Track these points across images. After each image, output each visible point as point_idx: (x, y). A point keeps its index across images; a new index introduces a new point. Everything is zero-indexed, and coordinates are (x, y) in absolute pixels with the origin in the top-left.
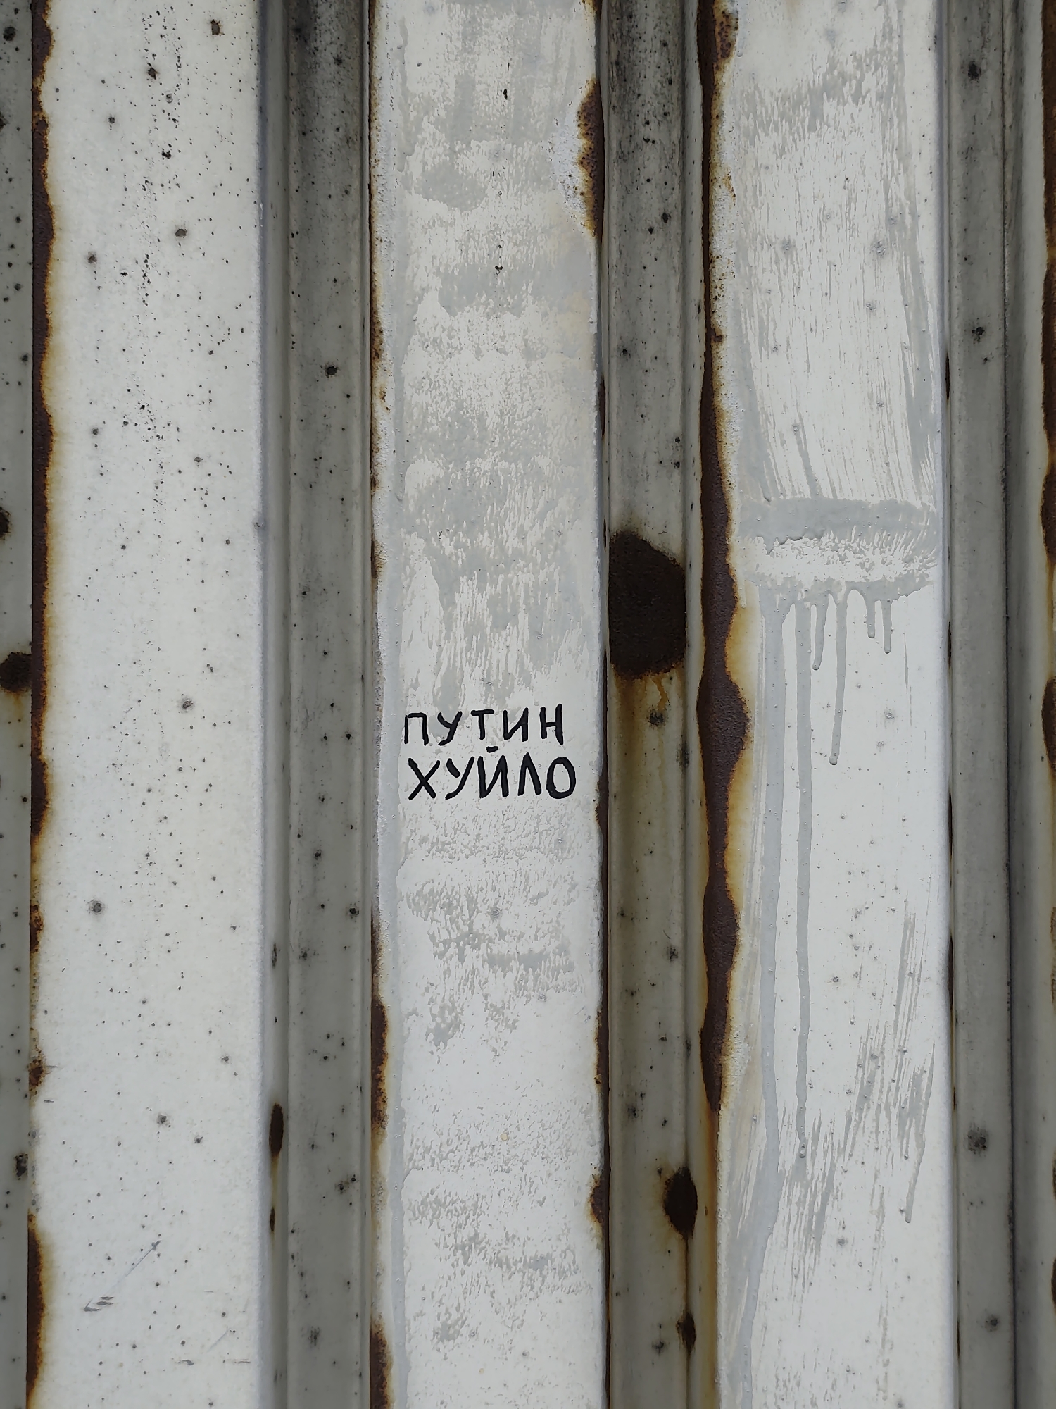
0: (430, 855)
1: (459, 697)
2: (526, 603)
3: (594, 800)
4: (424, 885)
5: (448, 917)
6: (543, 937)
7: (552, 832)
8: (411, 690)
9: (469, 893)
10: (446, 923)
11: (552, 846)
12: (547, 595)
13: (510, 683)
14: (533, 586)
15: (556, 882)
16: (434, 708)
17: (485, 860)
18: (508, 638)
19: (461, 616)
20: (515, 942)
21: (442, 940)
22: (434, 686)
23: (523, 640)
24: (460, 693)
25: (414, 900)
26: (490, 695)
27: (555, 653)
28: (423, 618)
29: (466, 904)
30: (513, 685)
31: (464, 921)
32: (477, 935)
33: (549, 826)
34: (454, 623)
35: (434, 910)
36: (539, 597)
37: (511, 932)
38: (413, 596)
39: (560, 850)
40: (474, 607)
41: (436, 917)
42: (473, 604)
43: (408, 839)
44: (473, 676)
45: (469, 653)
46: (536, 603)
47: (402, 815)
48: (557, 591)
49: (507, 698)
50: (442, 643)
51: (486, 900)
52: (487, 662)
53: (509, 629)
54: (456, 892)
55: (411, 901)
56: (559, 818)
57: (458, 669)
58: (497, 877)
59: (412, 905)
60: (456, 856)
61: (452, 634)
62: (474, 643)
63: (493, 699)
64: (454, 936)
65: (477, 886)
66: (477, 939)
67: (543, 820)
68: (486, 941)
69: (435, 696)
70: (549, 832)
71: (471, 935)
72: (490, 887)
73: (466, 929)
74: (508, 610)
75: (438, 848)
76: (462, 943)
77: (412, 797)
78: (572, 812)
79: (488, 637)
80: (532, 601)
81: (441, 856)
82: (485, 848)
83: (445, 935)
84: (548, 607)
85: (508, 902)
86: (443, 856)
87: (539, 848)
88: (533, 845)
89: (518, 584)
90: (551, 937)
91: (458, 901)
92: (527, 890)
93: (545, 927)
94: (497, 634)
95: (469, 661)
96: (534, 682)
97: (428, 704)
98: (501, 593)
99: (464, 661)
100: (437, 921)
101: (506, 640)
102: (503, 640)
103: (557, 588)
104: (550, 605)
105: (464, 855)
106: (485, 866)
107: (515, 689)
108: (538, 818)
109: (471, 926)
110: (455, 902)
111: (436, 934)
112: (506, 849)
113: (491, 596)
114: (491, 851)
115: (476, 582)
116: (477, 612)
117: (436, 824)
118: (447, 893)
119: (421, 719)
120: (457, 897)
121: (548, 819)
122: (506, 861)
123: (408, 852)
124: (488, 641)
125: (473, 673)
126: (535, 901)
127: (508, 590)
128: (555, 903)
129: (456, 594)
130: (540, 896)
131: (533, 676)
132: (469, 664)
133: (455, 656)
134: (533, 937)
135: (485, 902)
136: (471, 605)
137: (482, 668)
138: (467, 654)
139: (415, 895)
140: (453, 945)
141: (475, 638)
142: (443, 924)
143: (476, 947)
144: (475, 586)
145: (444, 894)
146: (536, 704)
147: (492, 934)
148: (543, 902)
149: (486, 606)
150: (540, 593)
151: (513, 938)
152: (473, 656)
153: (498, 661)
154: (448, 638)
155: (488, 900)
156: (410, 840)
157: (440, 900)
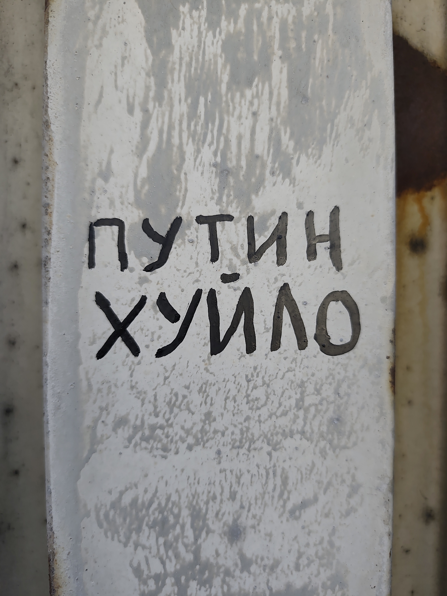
0: (132, 445)
1: (178, 193)
2: (283, 46)
3: (388, 358)
4: (122, 493)
5: (161, 540)
6: (308, 565)
7: (324, 408)
8: (100, 182)
9: (194, 503)
10: (158, 549)
11: (324, 428)
12: (316, 37)
13: (258, 172)
14: (294, 22)
15: (329, 484)
16: (135, 210)
17: (219, 452)
18: (256, 101)
19: (181, 65)
20: (265, 575)
21: (153, 573)
22: (136, 176)
23: (278, 104)
24: (178, 187)
25: (106, 515)
26: (226, 191)
27: (329, 126)
28: (119, 68)
29: (188, 521)
30: (262, 174)
31: (186, 546)
32: (207, 566)
33: (319, 397)
34: (169, 77)
35: (139, 530)
36: (303, 39)
37: (259, 561)
38: (104, 32)
39: (336, 434)
40: (201, 52)
41: (143, 540)
42: (199, 46)
43: (96, 421)
44: (198, 160)
45: (193, 124)
46: (299, 48)
47: (84, 384)
48: (330, 32)
49: (253, 197)
50: (150, 106)
51: (221, 513)
52: (222, 139)
53: (257, 86)
54: (174, 503)
55: (102, 517)
56: (334, 385)
57: (175, 149)
58: (238, 479)
59: (105, 524)
60: (173, 447)
61: (166, 94)
62: (201, 109)
63: (232, 198)
64: (171, 567)
65: (206, 492)
66: (207, 573)
67: (310, 388)
68: (222, 575)
69: (137, 192)
70: (320, 407)
71: (198, 567)
72: (227, 494)
73: (189, 557)
74: (256, 58)
75: (143, 434)
76: (183, 578)
77: (101, 354)
78: (354, 375)
79: (224, 99)
80: (293, 45)
81: (149, 447)
82: (220, 434)
83: (156, 567)
84: (318, 55)
85: (254, 517)
86: (152, 447)
87: (303, 433)
88: (294, 427)
89: (270, 18)
90: (321, 565)
91: (177, 517)
92: (285, 496)
93: (311, 551)
94: (238, 95)
95: (193, 135)
96: (296, 171)
97: (126, 203)
98: (243, 30)
99: (185, 135)
100: (144, 547)
101: (251, 103)
102: (247, 103)
103: (330, 27)
104: (320, 52)
105: (185, 445)
106: (219, 463)
107: (266, 183)
108: (302, 385)
109: (197, 553)
110: (171, 520)
111: (144, 567)
112: (252, 434)
113: (229, 36)
114: (228, 438)
115: (204, 13)
116: (207, 58)
117: (141, 395)
118: (159, 504)
119: (116, 228)
120: (176, 511)
121: (318, 387)
122: (253, 453)
123: (95, 441)
124: (223, 104)
125: (200, 156)
126: (297, 513)
127: (255, 28)
128: (327, 515)
129: (174, 33)
130: (304, 505)
131: (294, 162)
132: (194, 140)
133: (171, 127)
134: (292, 565)
135: (220, 516)
136: (196, 49)
137: (213, 147)
138: (189, 126)
139: (108, 507)
140: (170, 581)
141: (202, 100)
142: (154, 550)
143: (205, 583)
144: (203, 20)
145: (155, 505)
146: (300, 206)
147: (229, 563)
148: (309, 514)
149: (219, 51)
150: (304, 34)
151: (262, 569)
152: (199, 128)
153: (240, 138)
154: (159, 98)
155: (224, 514)
156: (100, 421)
157: (148, 514)
